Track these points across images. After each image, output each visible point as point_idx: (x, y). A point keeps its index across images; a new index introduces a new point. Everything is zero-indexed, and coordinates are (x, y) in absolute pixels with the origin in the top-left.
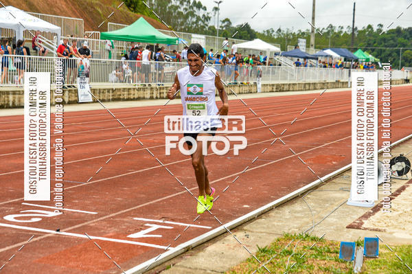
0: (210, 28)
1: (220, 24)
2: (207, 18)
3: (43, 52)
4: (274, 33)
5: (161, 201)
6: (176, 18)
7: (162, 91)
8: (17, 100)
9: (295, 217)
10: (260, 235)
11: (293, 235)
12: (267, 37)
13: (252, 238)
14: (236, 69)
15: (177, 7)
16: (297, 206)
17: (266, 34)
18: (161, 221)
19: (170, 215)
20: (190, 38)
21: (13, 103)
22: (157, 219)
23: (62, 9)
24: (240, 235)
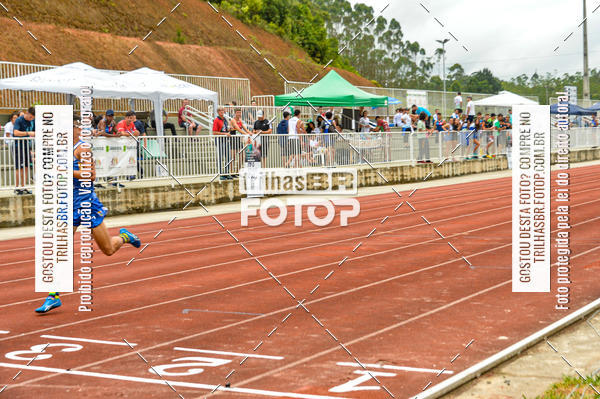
0: (433, 80)
1: (447, 73)
2: (428, 66)
3: (195, 129)
4: (528, 81)
5: (376, 336)
6: (383, 68)
7: (368, 175)
8: (160, 200)
9: (579, 351)
10: (527, 380)
11: (577, 377)
12: (519, 87)
13: (515, 385)
14: (475, 137)
15: (383, 52)
16: (580, 335)
17: (516, 83)
18: (378, 366)
19: (390, 356)
20: (405, 95)
21: (156, 205)
22: (371, 362)
23: (218, 67)
24: (496, 381)
